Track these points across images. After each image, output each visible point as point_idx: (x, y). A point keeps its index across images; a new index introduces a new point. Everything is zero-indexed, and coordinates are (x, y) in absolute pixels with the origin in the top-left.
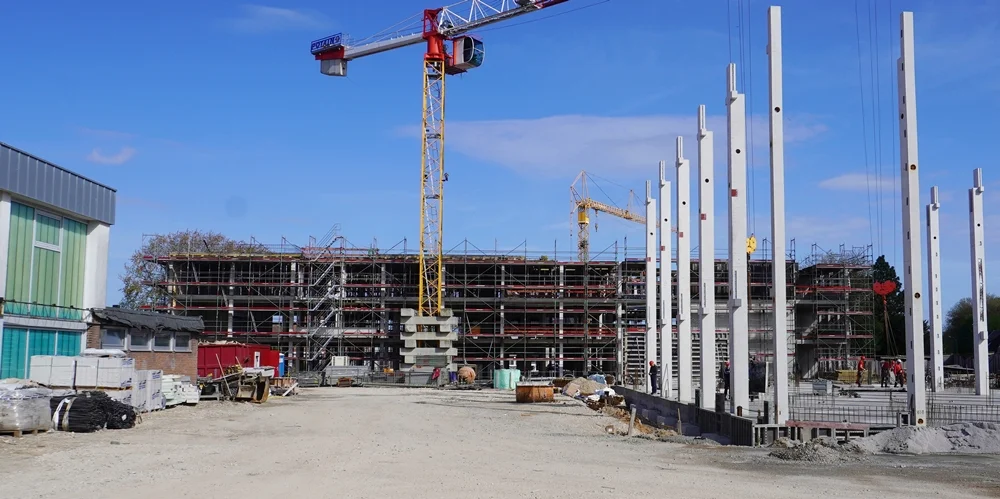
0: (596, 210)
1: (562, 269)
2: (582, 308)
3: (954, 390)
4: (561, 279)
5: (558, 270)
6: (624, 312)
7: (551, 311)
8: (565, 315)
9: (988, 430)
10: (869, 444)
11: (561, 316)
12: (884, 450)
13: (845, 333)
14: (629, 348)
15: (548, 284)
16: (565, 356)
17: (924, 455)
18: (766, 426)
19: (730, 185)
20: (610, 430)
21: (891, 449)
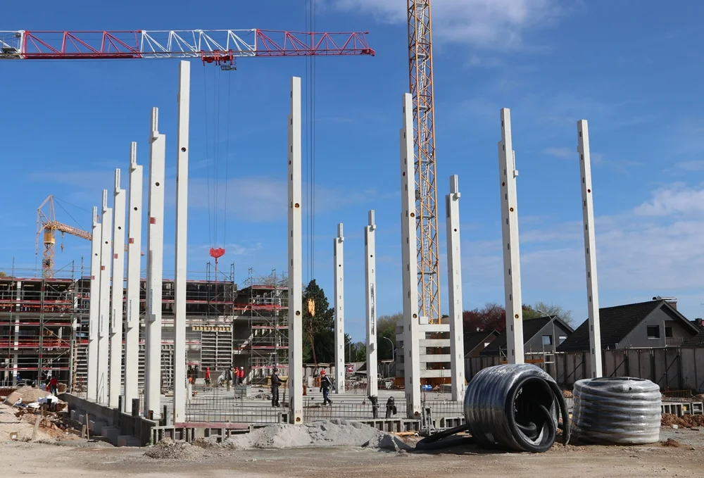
0: (63, 232)
1: (19, 285)
2: (38, 321)
3: (351, 392)
4: (18, 295)
5: (16, 286)
6: (79, 325)
7: (7, 324)
8: (21, 328)
9: (341, 425)
10: (241, 441)
11: (17, 329)
12: (255, 446)
13: (274, 345)
14: (78, 358)
15: (5, 298)
16: (19, 366)
17: (287, 449)
18: (163, 428)
19: (149, 214)
20: (14, 437)
21: (260, 445)
